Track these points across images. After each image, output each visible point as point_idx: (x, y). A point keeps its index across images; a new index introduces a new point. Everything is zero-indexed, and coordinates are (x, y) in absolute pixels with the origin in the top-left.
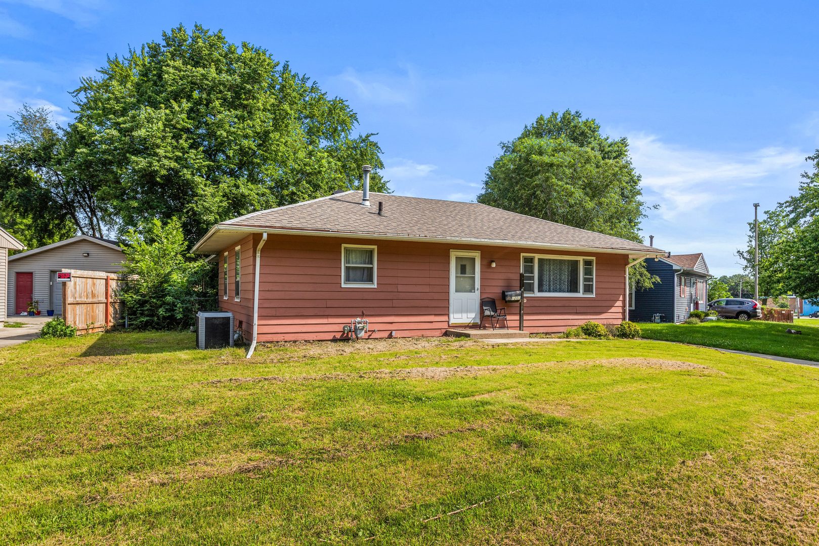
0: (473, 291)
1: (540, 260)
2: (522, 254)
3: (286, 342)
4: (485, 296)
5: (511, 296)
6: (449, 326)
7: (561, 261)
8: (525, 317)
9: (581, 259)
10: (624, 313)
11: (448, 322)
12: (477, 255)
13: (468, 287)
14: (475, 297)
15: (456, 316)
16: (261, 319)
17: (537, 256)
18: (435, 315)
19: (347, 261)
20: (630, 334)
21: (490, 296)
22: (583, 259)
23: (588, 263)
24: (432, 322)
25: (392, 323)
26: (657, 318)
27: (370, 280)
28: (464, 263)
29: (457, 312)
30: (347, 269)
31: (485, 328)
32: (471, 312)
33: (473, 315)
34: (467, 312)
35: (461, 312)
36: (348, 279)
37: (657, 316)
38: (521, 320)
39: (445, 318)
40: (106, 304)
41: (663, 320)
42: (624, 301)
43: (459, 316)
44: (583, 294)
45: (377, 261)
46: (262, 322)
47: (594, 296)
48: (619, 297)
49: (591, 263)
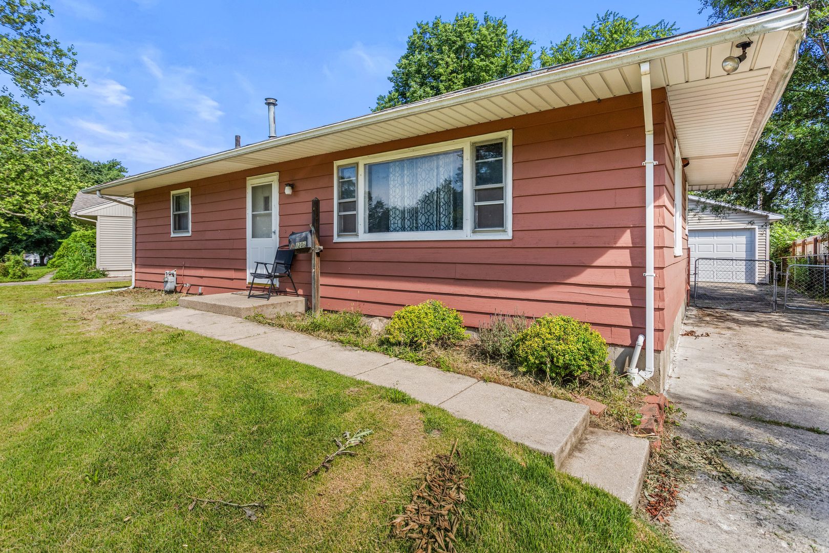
2: (336, 164)
5: (295, 241)
6: (247, 286)
9: (465, 144)
11: (246, 281)
12: (273, 179)
13: (265, 230)
14: (272, 245)
17: (361, 161)
18: (235, 270)
22: (473, 145)
23: (489, 153)
24: (232, 279)
27: (187, 228)
30: (175, 217)
36: (175, 228)
39: (243, 275)
44: (474, 232)
45: (192, 205)
46: (138, 270)
47: (509, 235)
48: (617, 238)
49: (497, 148)
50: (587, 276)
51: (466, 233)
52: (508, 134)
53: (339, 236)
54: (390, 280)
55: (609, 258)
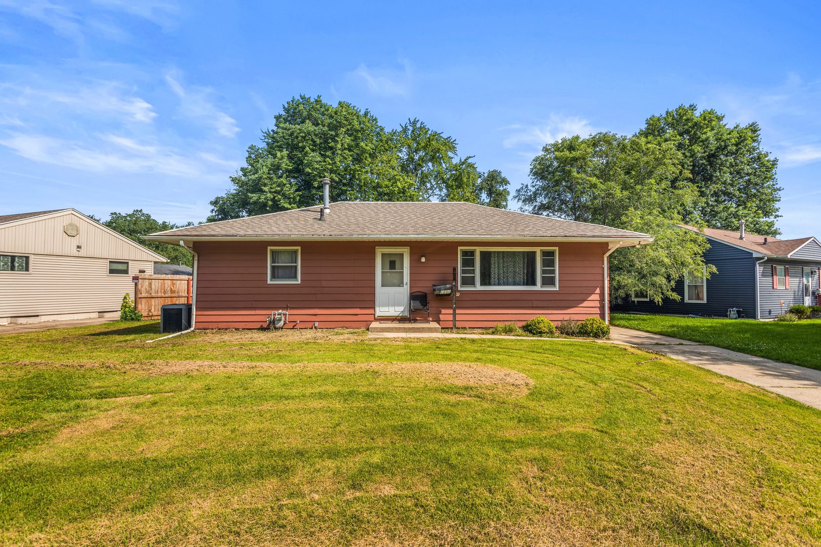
0: (402, 285)
1: (482, 253)
2: (459, 248)
3: (219, 329)
4: (415, 290)
5: (440, 290)
6: (375, 319)
7: (514, 253)
8: (458, 311)
9: (538, 250)
10: (602, 308)
11: (374, 314)
12: (406, 251)
13: (396, 281)
14: (403, 292)
15: (382, 309)
16: (200, 311)
17: (478, 250)
18: (360, 308)
19: (273, 261)
20: (591, 332)
21: (420, 290)
22: (541, 250)
23: (548, 255)
24: (357, 315)
25: (316, 315)
26: (732, 313)
27: (295, 277)
28: (392, 259)
29: (383, 306)
30: (273, 268)
31: (415, 321)
32: (399, 305)
33: (402, 309)
34: (394, 305)
35: (388, 305)
36: (274, 277)
37: (733, 312)
38: (454, 314)
39: (370, 311)
40: (188, 297)
41: (740, 315)
42: (602, 294)
43: (386, 309)
44: (541, 287)
45: (301, 260)
46: (199, 313)
47: (557, 288)
48: (595, 290)
49: (552, 254)
50: (585, 304)
51: (538, 287)
52: (557, 248)
53: (461, 287)
54: (495, 309)
55: (592, 297)
